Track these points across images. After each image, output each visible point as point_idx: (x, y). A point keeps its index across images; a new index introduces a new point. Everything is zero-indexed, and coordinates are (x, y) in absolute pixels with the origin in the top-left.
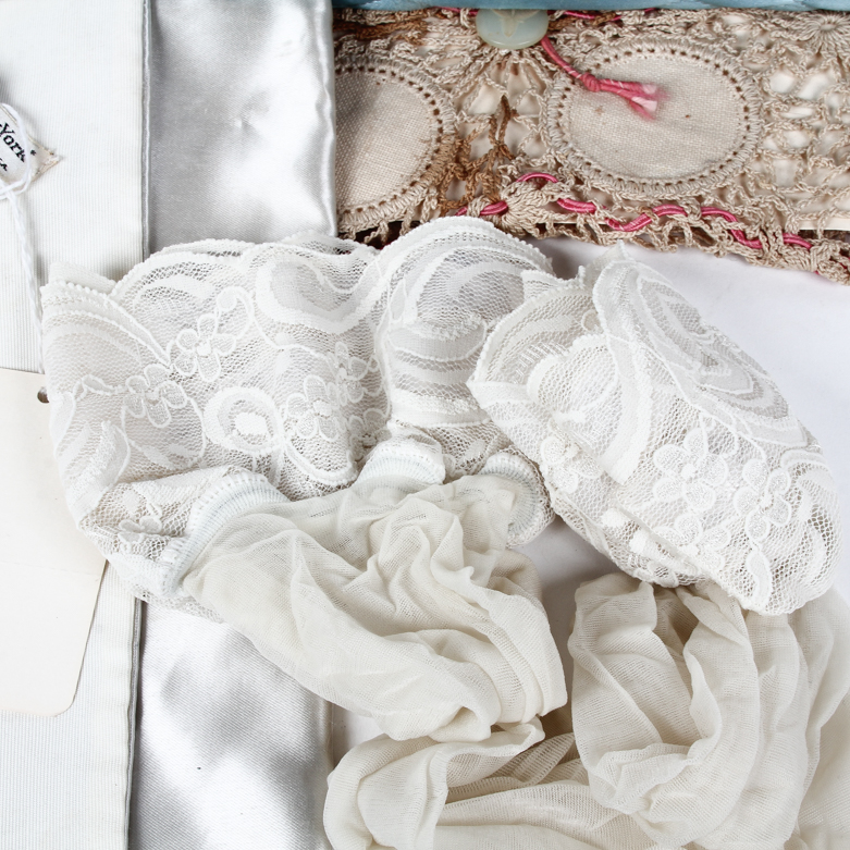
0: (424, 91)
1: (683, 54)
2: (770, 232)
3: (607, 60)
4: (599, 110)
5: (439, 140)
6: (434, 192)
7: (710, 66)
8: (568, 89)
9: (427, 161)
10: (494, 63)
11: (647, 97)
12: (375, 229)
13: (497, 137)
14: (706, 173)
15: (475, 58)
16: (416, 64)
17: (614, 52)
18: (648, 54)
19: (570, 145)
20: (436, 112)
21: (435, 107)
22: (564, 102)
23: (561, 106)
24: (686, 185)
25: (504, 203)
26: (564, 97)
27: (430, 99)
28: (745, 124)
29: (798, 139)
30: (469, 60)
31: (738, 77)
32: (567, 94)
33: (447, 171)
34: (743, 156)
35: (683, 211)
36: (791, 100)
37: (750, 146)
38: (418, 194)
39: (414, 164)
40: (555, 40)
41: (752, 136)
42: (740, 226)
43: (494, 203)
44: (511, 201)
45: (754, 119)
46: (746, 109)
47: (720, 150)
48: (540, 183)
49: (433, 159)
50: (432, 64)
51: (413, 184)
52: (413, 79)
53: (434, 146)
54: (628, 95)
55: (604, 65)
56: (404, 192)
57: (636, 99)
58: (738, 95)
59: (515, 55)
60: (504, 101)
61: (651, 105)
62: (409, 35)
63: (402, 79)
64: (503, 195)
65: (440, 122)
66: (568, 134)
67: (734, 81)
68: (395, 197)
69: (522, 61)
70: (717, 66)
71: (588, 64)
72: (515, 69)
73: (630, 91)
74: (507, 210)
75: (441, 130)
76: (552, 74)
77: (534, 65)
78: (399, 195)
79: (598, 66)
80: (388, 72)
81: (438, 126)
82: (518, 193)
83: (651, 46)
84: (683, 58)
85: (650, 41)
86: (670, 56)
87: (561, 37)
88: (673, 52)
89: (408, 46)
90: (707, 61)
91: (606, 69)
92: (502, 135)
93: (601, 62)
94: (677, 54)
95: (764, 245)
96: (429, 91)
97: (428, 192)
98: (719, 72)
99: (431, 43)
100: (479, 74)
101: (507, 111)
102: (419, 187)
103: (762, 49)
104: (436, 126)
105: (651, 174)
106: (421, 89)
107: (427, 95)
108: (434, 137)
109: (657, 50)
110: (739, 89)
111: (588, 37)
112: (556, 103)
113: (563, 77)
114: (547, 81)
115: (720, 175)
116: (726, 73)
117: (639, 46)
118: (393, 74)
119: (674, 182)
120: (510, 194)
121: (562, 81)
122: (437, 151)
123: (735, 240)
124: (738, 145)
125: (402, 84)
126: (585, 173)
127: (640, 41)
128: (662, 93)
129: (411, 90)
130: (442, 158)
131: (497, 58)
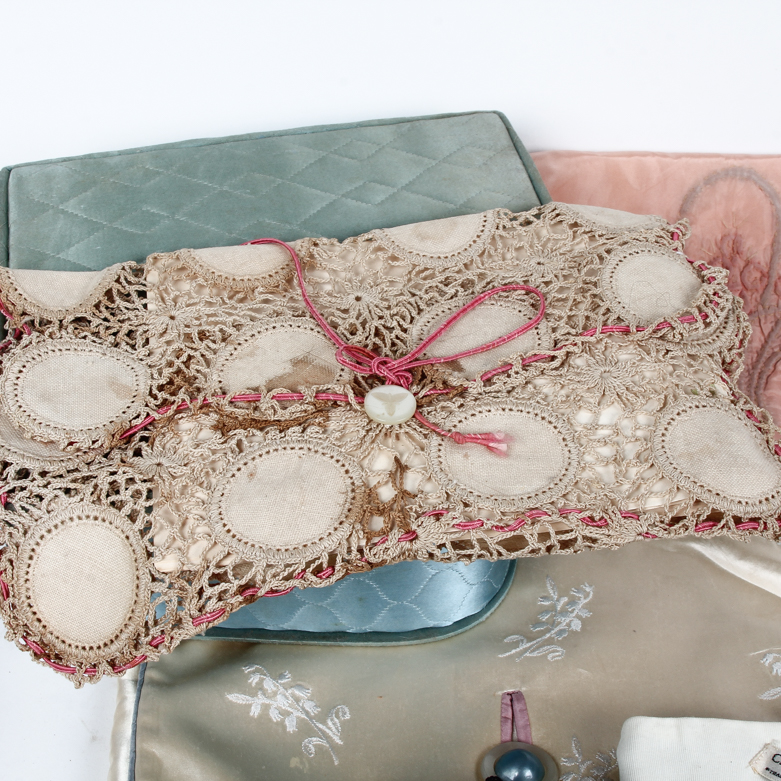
0: (335, 458)
1: (511, 410)
2: (610, 512)
3: (460, 422)
4: (466, 456)
5: (353, 491)
6: (358, 526)
7: (532, 415)
8: (440, 445)
9: (347, 506)
10: (382, 434)
11: (499, 441)
12: (319, 558)
13: (398, 485)
14: (552, 486)
15: (368, 431)
16: (325, 440)
17: (464, 415)
18: (487, 414)
19: (455, 482)
20: (347, 472)
21: (345, 468)
22: (441, 454)
23: (439, 457)
24: (541, 496)
25: (414, 532)
26: (440, 450)
27: (340, 463)
28: (566, 449)
29: (606, 451)
30: (364, 433)
31: (553, 420)
32: (440, 447)
33: (365, 511)
34: (572, 470)
35: (546, 514)
36: (594, 426)
37: (574, 463)
38: (346, 529)
39: (338, 510)
40: (421, 413)
41: (574, 456)
42: (587, 514)
43: (407, 533)
44: (419, 531)
45: (571, 444)
46: (564, 439)
47: (556, 468)
48: (438, 516)
49: (351, 504)
50: (337, 439)
51: (341, 523)
52: (325, 451)
53: (351, 495)
54: (485, 442)
55: (459, 425)
56: (336, 529)
57: (491, 445)
58: (556, 431)
59: (397, 428)
60: (397, 460)
61: (503, 447)
62: (317, 420)
63: (316, 452)
64: (414, 527)
65: (351, 478)
66: (450, 475)
67: (550, 422)
68: (330, 534)
69: (402, 431)
70: (536, 415)
71: (448, 425)
72: (398, 437)
73: (486, 440)
74: (417, 537)
75: (353, 484)
76: (425, 436)
77: (412, 432)
78: (332, 532)
79: (455, 426)
80: (306, 448)
81: (350, 481)
82: (424, 524)
83: (488, 408)
84: (512, 413)
85: (486, 404)
86: (502, 413)
87: (425, 409)
88: (504, 410)
89: (317, 429)
90: (528, 413)
91: (461, 428)
92: (401, 484)
93: (456, 423)
94: (507, 410)
95: (609, 520)
96: (339, 458)
97: (353, 528)
98: (539, 418)
99: (332, 425)
100: (373, 442)
101: (401, 467)
102: (346, 525)
103: (564, 399)
104: (349, 481)
105: (515, 492)
106: (332, 457)
107: (338, 461)
108: (350, 489)
109: (492, 410)
110: (555, 427)
111: (443, 408)
112: (436, 455)
113: (435, 437)
114: (425, 441)
115: (561, 485)
116: (543, 418)
117: (480, 409)
118: (309, 449)
119: (533, 495)
120: (419, 526)
121: (435, 440)
122: (354, 498)
123: (588, 525)
124: (566, 464)
125: (318, 455)
126: (471, 499)
127: (480, 406)
128: (509, 438)
129: (326, 458)
130: (358, 502)
131: (384, 430)
